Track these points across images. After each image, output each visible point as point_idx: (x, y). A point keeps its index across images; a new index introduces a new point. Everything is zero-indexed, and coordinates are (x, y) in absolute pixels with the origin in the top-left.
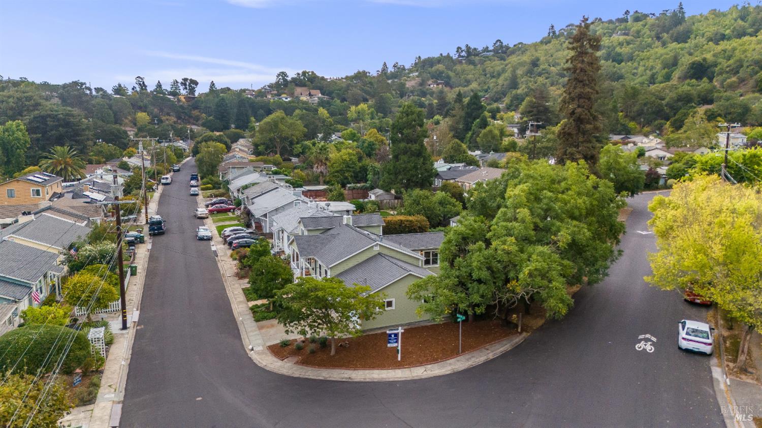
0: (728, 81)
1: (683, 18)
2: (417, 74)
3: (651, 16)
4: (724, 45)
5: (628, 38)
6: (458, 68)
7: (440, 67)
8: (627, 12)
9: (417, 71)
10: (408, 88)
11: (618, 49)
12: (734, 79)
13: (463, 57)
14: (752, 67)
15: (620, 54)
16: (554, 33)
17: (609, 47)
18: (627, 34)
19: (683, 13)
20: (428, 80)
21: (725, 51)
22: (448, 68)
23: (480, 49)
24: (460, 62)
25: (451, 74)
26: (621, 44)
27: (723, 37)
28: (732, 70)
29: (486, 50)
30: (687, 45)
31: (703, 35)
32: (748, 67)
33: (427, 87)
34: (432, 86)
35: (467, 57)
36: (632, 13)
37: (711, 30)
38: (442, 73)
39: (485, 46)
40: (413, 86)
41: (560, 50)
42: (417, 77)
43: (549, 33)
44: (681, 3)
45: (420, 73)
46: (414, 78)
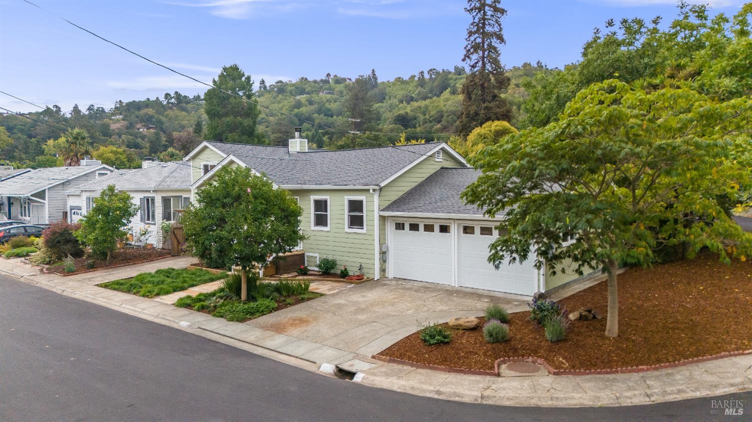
0: (435, 127)
1: (376, 82)
2: (121, 117)
3: (348, 80)
4: (415, 104)
5: (334, 96)
6: (170, 113)
7: (150, 111)
8: (328, 75)
9: (121, 114)
10: (113, 130)
11: (327, 105)
12: (439, 126)
13: (172, 103)
14: (451, 117)
15: (329, 110)
16: (265, 87)
17: (319, 103)
18: (332, 94)
19: (376, 79)
20: (137, 123)
21: (420, 107)
22: (158, 112)
23: (191, 97)
24: (171, 108)
25: (163, 119)
26: (329, 101)
27: (412, 99)
28: (435, 120)
29: (198, 98)
30: (384, 105)
31: (395, 97)
32: (448, 116)
33: (137, 131)
34: (141, 130)
35: (178, 104)
36: (332, 76)
37: (400, 94)
38: (152, 117)
39: (197, 95)
40: (118, 129)
41: (274, 103)
42: (123, 120)
43: (260, 87)
44: (373, 70)
45: (126, 116)
46: (118, 121)
